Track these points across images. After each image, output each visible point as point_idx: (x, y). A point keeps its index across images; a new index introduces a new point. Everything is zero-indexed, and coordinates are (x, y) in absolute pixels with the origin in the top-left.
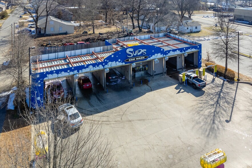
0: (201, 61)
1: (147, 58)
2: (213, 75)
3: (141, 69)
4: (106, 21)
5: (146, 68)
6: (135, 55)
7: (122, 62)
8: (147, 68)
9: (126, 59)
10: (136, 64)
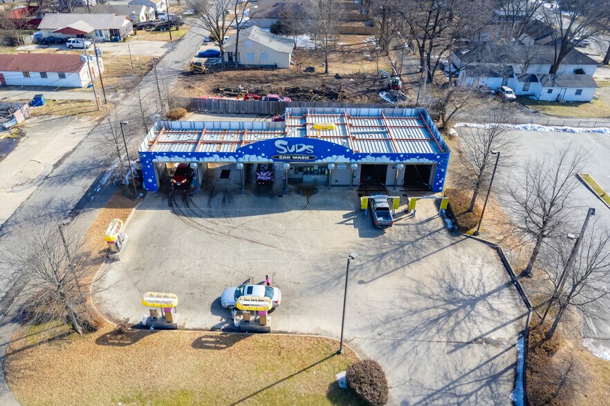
0: (441, 181)
3: (316, 172)
5: (325, 172)
6: (292, 150)
7: (268, 158)
9: (275, 155)
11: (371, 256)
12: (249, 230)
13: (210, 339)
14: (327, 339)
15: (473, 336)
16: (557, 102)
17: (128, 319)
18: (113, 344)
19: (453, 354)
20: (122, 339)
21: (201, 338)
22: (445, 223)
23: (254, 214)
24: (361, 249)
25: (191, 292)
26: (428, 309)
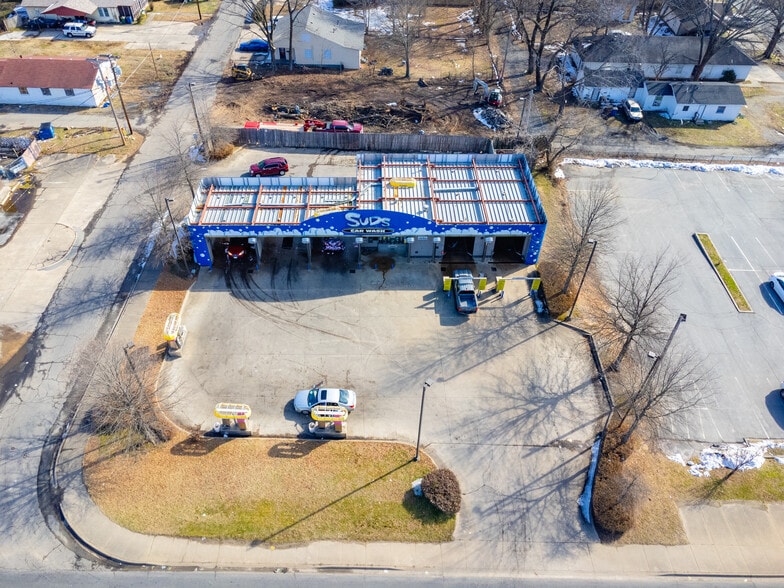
0: (535, 253)
1: (393, 233)
6: (366, 223)
7: (338, 232)
9: (347, 228)
11: (453, 349)
12: (318, 316)
13: (285, 447)
14: (403, 446)
15: (550, 439)
16: (693, 123)
17: (200, 426)
18: (189, 454)
19: (528, 458)
20: (197, 448)
21: (276, 446)
22: (535, 306)
23: (323, 296)
24: (442, 341)
25: (262, 393)
26: (507, 409)
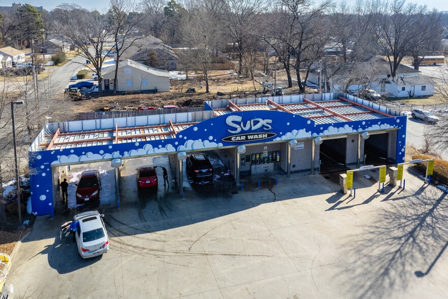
0: (403, 150)
1: (275, 138)
2: (424, 180)
3: (266, 160)
4: (240, 73)
5: (276, 158)
6: (248, 127)
7: (217, 142)
8: (278, 157)
9: (226, 136)
10: (246, 147)
16: (412, 97)
